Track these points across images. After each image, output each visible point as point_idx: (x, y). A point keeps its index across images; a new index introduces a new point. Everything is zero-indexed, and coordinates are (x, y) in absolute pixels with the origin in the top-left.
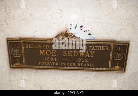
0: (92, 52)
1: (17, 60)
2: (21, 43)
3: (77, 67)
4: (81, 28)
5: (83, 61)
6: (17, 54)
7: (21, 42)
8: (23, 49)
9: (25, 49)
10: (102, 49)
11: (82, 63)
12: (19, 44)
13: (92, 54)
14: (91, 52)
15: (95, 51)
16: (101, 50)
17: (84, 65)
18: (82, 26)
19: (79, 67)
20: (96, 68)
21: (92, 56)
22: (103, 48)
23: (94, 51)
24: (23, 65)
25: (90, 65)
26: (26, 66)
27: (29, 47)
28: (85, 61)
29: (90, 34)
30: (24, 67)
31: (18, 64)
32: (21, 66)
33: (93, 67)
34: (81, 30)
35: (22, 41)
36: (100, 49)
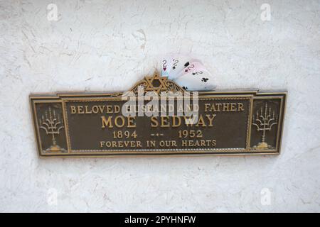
0: (211, 117)
1: (54, 139)
2: (61, 103)
3: (182, 148)
4: (187, 68)
5: (192, 135)
6: (52, 128)
7: (62, 101)
8: (65, 117)
9: (70, 116)
10: (230, 108)
11: (191, 139)
12: (56, 106)
13: (211, 120)
14: (208, 116)
15: (217, 113)
16: (228, 110)
17: (194, 143)
18: (187, 64)
19: (185, 147)
20: (219, 148)
21: (211, 125)
22: (232, 107)
23: (214, 113)
24: (67, 149)
25: (206, 143)
26: (74, 152)
27: (77, 111)
28: (196, 135)
29: (205, 80)
30: (69, 153)
31: (55, 148)
32: (63, 152)
33: (213, 147)
34: (186, 71)
35: (62, 99)
36: (226, 109)
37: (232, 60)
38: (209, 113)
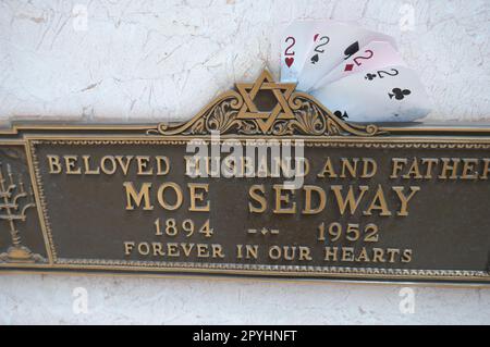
0: (407, 192)
1: (13, 231)
2: (22, 147)
3: (323, 264)
4: (350, 61)
5: (353, 235)
6: (7, 205)
7: (25, 139)
8: (35, 180)
9: (47, 178)
10: (460, 172)
11: (349, 244)
12: (13, 155)
13: (405, 200)
14: (399, 189)
15: (423, 182)
16: (454, 176)
17: (357, 254)
18: (352, 49)
19: (331, 263)
20: (418, 268)
21: (404, 212)
22: (466, 167)
23: (413, 181)
24: (46, 256)
25: (388, 256)
26: (63, 262)
27: (64, 168)
28: (363, 235)
29: (399, 94)
30: (50, 266)
31: (19, 253)
32: (37, 261)
33: (402, 266)
34: (349, 68)
35: (26, 137)
36: (449, 172)
37: (479, 39)
38: (402, 182)
